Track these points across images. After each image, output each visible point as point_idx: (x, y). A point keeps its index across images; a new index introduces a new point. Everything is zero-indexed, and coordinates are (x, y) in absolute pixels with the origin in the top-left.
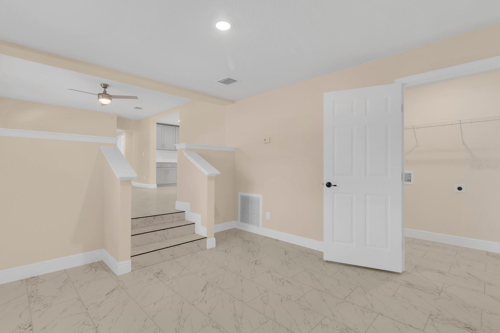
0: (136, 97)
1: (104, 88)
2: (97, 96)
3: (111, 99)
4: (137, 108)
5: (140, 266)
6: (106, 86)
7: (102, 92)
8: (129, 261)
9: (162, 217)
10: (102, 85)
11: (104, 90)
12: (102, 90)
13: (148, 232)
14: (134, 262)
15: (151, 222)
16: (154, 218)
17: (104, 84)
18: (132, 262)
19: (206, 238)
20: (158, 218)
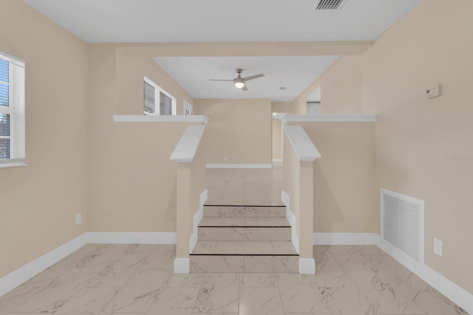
0: (262, 74)
1: (238, 73)
2: (233, 81)
3: (243, 82)
4: (282, 88)
5: (200, 269)
6: (240, 71)
7: (237, 77)
8: (188, 260)
9: (254, 209)
10: (237, 70)
11: (238, 75)
12: (236, 75)
13: (225, 227)
14: (193, 262)
15: (241, 213)
16: (244, 209)
17: (238, 69)
18: (190, 261)
19: (298, 255)
20: (249, 209)
